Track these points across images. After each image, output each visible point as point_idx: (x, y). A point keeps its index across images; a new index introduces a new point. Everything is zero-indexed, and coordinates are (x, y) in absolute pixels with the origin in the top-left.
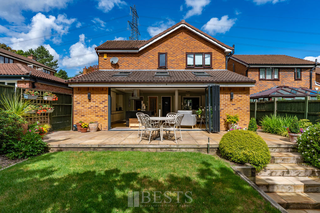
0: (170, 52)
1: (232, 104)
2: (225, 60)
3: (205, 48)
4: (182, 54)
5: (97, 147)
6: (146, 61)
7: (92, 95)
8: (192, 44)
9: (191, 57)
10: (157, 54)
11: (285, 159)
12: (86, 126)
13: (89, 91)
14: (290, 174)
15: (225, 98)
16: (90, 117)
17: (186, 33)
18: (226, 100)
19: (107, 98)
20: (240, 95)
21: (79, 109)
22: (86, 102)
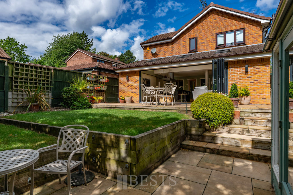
0: (200, 36)
1: (248, 77)
2: (262, 33)
3: (237, 25)
4: (211, 35)
5: (115, 107)
6: (179, 47)
7: (129, 77)
8: (222, 24)
9: (222, 37)
10: (188, 40)
11: (257, 121)
12: (123, 98)
13: (128, 74)
14: (251, 133)
15: (239, 72)
16: (128, 93)
17: (215, 14)
18: (240, 73)
19: (138, 79)
20: (258, 67)
21: (122, 88)
22: (126, 82)
